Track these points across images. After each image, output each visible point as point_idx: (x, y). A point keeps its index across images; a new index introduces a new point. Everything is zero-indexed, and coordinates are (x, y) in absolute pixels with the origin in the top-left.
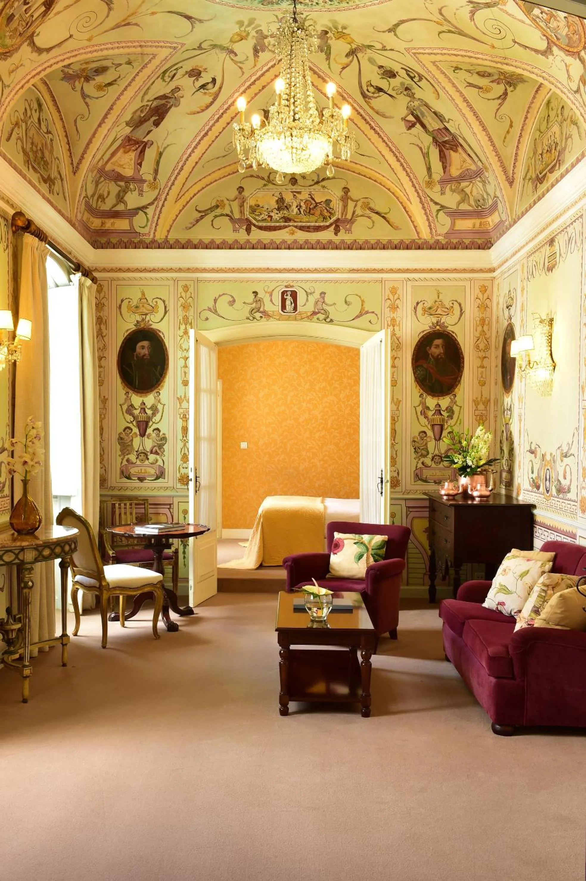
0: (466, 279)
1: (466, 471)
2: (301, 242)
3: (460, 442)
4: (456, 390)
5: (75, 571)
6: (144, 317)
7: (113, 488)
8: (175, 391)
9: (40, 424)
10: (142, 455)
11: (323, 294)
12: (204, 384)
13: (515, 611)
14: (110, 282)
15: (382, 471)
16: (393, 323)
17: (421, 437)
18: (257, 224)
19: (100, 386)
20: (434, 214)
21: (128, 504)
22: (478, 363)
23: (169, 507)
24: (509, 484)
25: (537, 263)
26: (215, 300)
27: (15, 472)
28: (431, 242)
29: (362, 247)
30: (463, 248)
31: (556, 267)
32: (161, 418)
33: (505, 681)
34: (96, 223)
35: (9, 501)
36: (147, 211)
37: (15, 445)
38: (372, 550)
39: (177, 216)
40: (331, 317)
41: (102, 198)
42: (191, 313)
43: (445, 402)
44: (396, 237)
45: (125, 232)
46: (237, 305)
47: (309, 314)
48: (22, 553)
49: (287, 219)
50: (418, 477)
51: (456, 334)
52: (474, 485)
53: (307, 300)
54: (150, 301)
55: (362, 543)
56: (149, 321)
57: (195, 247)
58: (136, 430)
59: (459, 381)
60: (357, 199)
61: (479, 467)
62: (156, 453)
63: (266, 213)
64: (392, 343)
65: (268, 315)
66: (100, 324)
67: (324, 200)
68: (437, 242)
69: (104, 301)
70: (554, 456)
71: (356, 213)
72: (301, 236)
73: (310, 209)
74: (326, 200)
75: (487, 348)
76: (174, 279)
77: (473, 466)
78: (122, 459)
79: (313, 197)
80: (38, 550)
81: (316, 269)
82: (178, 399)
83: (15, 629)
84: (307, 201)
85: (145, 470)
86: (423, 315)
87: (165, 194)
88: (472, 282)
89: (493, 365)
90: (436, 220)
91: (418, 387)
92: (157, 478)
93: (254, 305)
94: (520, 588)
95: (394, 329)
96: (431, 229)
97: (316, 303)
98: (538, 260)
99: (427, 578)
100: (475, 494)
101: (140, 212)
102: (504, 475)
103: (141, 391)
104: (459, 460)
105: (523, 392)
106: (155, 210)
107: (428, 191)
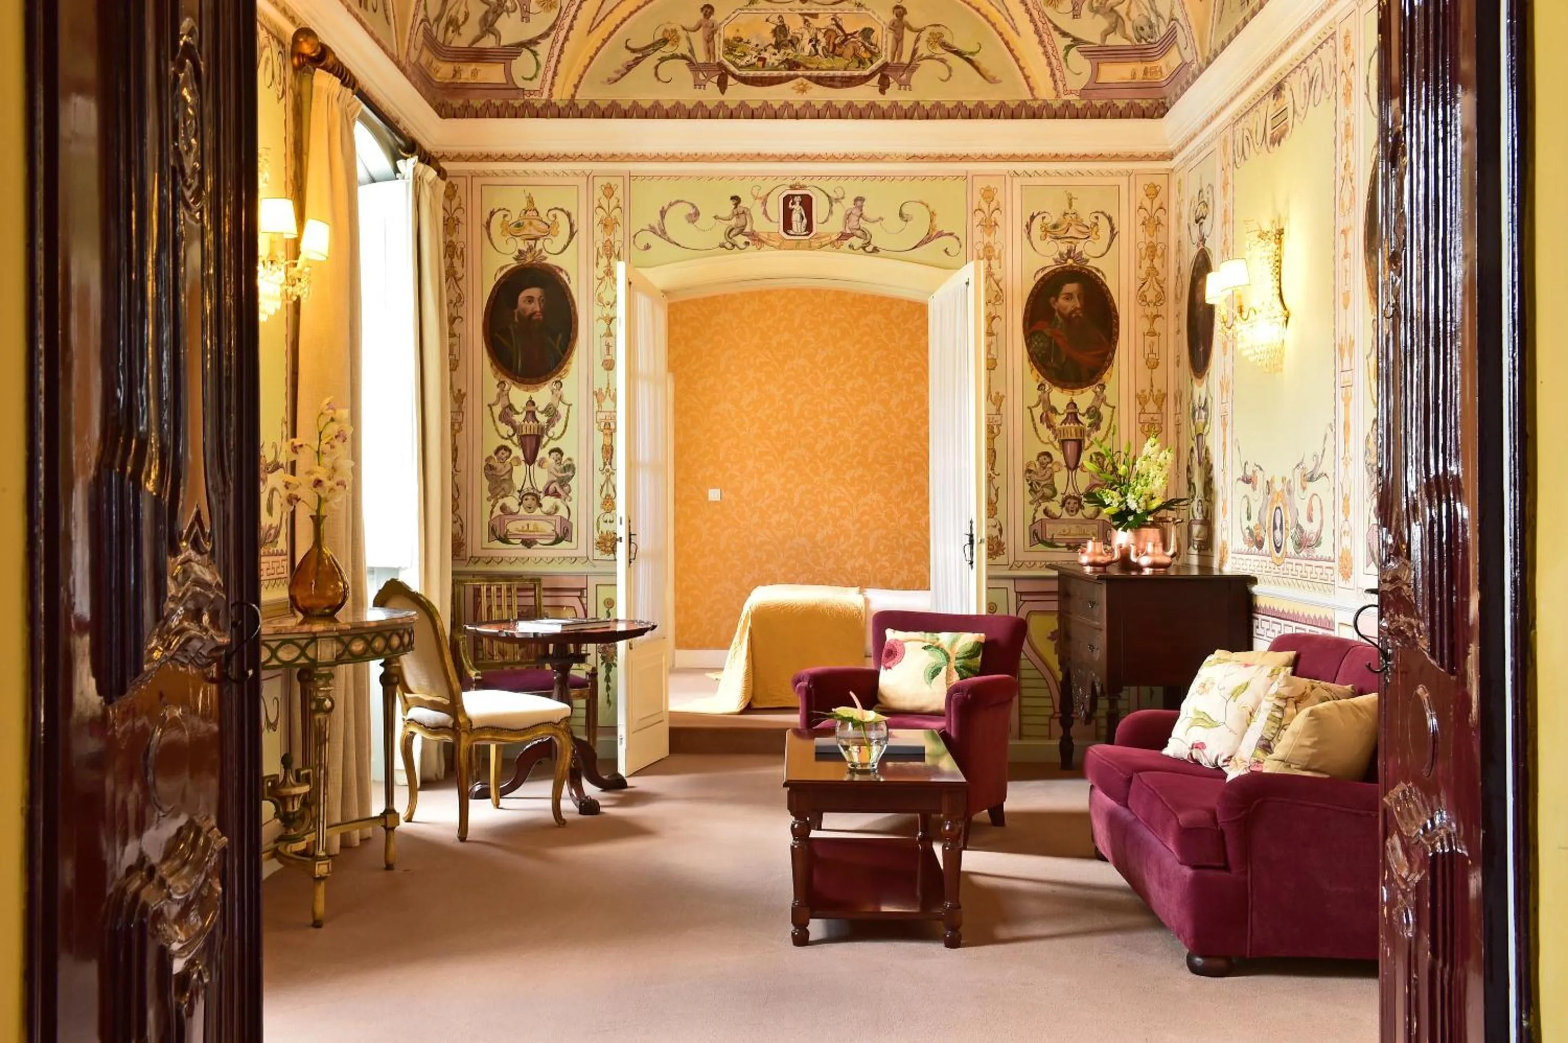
0: (1120, 173)
1: (1126, 520)
2: (819, 106)
3: (1115, 469)
4: (1106, 376)
5: (409, 701)
6: (532, 243)
7: (476, 560)
8: (590, 380)
9: (345, 413)
10: (529, 497)
11: (859, 200)
12: (642, 365)
13: (1225, 757)
14: (469, 181)
15: (971, 522)
16: (989, 254)
17: (1041, 464)
18: (737, 72)
19: (451, 370)
20: (1061, 53)
21: (504, 587)
22: (1145, 326)
23: (579, 594)
24: (1206, 545)
25: (1250, 133)
26: (663, 213)
27: (298, 500)
28: (1056, 105)
29: (931, 114)
30: (1114, 117)
31: (1287, 135)
32: (564, 431)
33: (1211, 873)
34: (444, 71)
35: (287, 564)
36: (536, 48)
37: (299, 450)
38: (957, 659)
39: (592, 59)
40: (875, 243)
41: (454, 24)
42: (618, 236)
43: (1084, 398)
44: (992, 96)
45: (495, 88)
46: (702, 221)
47: (834, 237)
48: (312, 646)
49: (793, 65)
50: (1038, 537)
51: (1103, 275)
52: (1141, 546)
53: (831, 212)
54: (543, 214)
55: (938, 648)
56: (541, 251)
57: (626, 115)
58: (517, 452)
59: (1111, 361)
60: (920, 27)
61: (1149, 513)
62: (556, 494)
63: (755, 54)
64: (987, 291)
65: (760, 240)
66: (451, 257)
67: (860, 29)
68: (1067, 105)
69: (458, 214)
70: (1290, 481)
71: (919, 53)
72: (819, 95)
73: (835, 45)
74: (865, 30)
75: (1161, 298)
76: (588, 173)
77: (1139, 511)
78: (493, 506)
79: (840, 23)
80: (342, 642)
81: (846, 156)
82: (595, 394)
83: (299, 795)
84: (828, 30)
85: (535, 525)
86: (1043, 238)
87: (570, 17)
88: (1132, 177)
89: (1172, 330)
90: (1064, 65)
91: (1036, 371)
92: (558, 540)
93: (733, 222)
94: (1233, 714)
95: (989, 265)
96: (1055, 82)
97: (848, 217)
98: (1253, 127)
99: (1056, 723)
100: (1144, 561)
101: (525, 50)
102: (1196, 529)
103: (527, 380)
104: (1112, 499)
105: (1229, 371)
106: (552, 47)
107: (1049, 11)
